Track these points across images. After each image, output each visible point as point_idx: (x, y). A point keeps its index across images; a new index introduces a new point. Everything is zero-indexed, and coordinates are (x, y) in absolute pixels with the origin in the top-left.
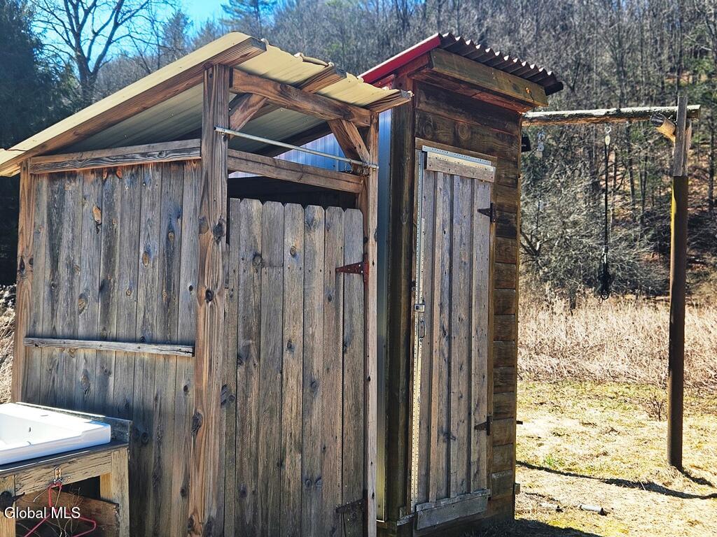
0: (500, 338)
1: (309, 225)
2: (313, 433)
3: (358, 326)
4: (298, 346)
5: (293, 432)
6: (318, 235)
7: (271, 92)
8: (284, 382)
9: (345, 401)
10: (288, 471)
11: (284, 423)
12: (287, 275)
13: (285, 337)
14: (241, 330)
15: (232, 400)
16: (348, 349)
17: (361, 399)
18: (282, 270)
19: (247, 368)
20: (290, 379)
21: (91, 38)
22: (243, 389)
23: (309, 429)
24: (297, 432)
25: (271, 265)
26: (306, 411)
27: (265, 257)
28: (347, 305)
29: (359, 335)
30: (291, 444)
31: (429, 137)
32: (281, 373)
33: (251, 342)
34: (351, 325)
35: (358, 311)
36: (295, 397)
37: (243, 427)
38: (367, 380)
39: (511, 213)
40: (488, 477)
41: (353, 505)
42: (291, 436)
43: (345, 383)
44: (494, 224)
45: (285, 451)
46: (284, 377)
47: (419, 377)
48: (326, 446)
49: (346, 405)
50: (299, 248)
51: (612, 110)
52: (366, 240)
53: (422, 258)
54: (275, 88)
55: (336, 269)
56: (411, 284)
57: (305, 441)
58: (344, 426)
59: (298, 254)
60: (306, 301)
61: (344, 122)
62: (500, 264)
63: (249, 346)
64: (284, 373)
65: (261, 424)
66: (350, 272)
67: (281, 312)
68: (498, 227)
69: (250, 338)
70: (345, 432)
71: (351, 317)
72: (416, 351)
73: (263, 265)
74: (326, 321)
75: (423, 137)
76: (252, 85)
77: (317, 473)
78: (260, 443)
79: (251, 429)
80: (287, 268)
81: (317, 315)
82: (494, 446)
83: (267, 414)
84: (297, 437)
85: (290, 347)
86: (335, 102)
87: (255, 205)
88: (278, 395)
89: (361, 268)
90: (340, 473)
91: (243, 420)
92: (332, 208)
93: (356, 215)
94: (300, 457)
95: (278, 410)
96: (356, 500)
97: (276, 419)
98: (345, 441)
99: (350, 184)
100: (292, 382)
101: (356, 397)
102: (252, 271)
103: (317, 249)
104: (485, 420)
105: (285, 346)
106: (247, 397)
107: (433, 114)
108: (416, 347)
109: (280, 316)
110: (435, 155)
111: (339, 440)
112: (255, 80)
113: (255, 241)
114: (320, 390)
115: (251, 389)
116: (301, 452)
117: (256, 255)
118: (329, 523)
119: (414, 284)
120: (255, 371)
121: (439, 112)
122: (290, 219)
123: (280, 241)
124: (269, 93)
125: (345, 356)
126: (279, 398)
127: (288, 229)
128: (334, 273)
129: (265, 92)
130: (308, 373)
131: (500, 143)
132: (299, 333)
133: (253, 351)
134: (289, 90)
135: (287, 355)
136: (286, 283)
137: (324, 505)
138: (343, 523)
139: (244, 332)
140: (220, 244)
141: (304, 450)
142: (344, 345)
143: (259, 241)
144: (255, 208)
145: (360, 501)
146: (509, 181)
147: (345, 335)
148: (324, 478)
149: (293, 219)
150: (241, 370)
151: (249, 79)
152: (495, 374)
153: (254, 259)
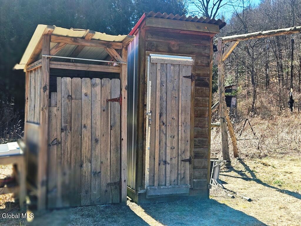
0: (198, 127)
1: (93, 85)
2: (96, 157)
3: (118, 121)
4: (89, 127)
5: (87, 156)
6: (98, 89)
7: (69, 41)
8: (82, 139)
9: (111, 146)
10: (85, 169)
11: (82, 152)
12: (83, 102)
13: (82, 123)
14: (63, 121)
15: (60, 144)
16: (113, 128)
17: (119, 146)
18: (81, 100)
19: (65, 133)
20: (85, 137)
21: (213, 7)
22: (64, 140)
23: (94, 155)
24: (89, 156)
25: (76, 99)
26: (92, 149)
27: (73, 96)
28: (112, 113)
29: (118, 123)
30: (86, 160)
31: (154, 50)
32: (81, 135)
33: (67, 125)
34: (114, 120)
35: (118, 115)
36: (87, 144)
37: (64, 152)
38: (121, 140)
39: (206, 77)
40: (190, 180)
41: (115, 183)
42: (86, 157)
43: (111, 140)
44: (194, 82)
45: (83, 162)
46: (82, 137)
47: (149, 140)
48: (103, 161)
49: (112, 148)
50: (89, 93)
51: (293, 28)
52: (121, 90)
53: (150, 96)
54: (71, 40)
55: (107, 100)
56: (145, 106)
57: (92, 159)
58: (111, 155)
59: (88, 95)
60: (92, 111)
61: (108, 48)
62: (198, 97)
63: (66, 126)
64: (82, 136)
65: (72, 152)
66: (113, 101)
67: (80, 115)
68: (196, 83)
69: (67, 123)
70: (111, 157)
71: (114, 117)
72: (147, 130)
73: (72, 99)
74: (102, 118)
75: (150, 50)
76: (60, 40)
77: (98, 170)
78: (72, 159)
79: (68, 153)
80: (83, 100)
81: (98, 116)
82: (194, 169)
83: (75, 149)
84: (89, 158)
85: (85, 127)
86: (103, 42)
87: (68, 79)
88: (80, 143)
89: (119, 100)
90: (109, 172)
91: (64, 150)
92: (105, 79)
93: (117, 81)
94: (90, 165)
95: (80, 148)
96: (116, 181)
97: (79, 151)
98: (111, 160)
99: (114, 70)
100: (86, 139)
101: (116, 145)
102: (67, 101)
103: (97, 93)
104: (189, 158)
105: (83, 126)
106: (66, 143)
107: (156, 41)
108: (147, 128)
109: (80, 116)
110: (155, 57)
111: (109, 160)
112: (61, 38)
113: (68, 91)
114: (99, 142)
115: (68, 140)
116: (91, 163)
117: (69, 96)
118: (104, 188)
119: (146, 105)
120: (69, 135)
121: (160, 41)
122: (84, 83)
123: (80, 91)
124: (68, 42)
125: (111, 131)
126: (80, 144)
127: (83, 87)
128: (105, 102)
129: (66, 41)
130: (93, 136)
131: (198, 49)
132: (89, 122)
133: (68, 128)
134: (78, 40)
135: (84, 129)
136: (83, 105)
137: (102, 182)
138: (111, 189)
139: (64, 122)
140: (46, 93)
141: (92, 162)
142: (111, 127)
143: (70, 91)
144: (68, 80)
145: (118, 182)
146: (204, 64)
147: (111, 123)
148: (101, 172)
149: (86, 83)
150: (63, 134)
151: (58, 38)
152: (195, 141)
153: (68, 97)
